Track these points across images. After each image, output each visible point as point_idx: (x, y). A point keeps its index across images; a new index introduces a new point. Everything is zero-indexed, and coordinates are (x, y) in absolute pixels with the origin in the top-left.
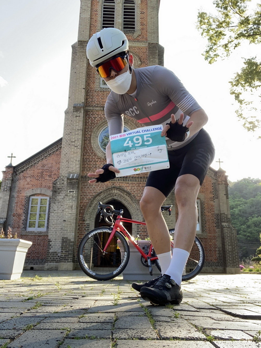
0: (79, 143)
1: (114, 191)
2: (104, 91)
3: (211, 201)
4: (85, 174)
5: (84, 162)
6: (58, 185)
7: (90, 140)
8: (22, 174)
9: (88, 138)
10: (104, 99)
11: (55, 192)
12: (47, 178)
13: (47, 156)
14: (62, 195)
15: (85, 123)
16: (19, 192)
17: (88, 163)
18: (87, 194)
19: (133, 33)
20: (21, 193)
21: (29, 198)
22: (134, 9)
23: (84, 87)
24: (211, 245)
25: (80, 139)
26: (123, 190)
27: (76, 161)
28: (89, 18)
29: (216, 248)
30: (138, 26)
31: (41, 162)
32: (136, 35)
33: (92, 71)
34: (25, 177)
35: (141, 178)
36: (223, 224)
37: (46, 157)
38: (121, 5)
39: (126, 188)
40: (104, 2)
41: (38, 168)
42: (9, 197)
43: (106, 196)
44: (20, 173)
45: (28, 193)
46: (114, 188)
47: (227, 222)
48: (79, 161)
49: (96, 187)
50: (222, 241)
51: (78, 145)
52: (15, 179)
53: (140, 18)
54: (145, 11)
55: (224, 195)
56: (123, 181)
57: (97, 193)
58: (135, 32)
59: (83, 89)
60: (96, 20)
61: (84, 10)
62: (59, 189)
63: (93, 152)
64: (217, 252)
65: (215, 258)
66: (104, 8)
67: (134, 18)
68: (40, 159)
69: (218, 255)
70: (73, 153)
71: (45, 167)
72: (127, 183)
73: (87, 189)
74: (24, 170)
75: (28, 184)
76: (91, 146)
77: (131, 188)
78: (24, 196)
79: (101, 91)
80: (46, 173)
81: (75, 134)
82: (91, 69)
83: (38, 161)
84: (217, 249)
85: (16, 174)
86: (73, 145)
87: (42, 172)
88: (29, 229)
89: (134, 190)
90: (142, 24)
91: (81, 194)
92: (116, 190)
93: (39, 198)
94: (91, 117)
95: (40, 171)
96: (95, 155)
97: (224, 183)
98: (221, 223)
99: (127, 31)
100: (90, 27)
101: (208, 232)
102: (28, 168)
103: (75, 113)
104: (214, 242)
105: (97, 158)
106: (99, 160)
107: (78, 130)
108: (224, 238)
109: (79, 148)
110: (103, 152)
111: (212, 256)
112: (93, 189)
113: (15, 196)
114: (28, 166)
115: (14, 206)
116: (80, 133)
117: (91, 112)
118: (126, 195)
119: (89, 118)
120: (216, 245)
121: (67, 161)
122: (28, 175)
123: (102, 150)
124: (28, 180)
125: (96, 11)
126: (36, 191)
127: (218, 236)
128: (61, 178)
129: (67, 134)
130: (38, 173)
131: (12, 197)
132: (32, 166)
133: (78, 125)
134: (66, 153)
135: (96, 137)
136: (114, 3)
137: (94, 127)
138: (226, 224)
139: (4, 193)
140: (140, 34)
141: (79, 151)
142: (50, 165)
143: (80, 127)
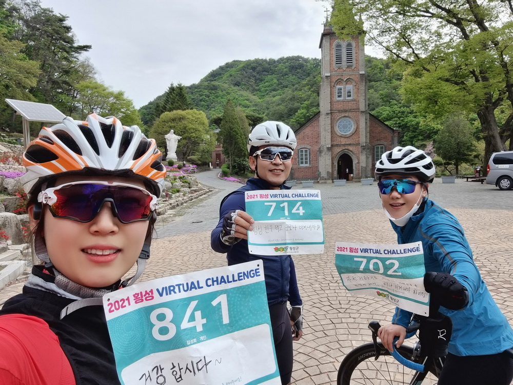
2: (338, 102)
4: (332, 144)
9: (333, 127)
10: (339, 106)
11: (320, 152)
12: (307, 139)
14: (324, 154)
15: (331, 120)
17: (333, 139)
18: (334, 152)
21: (299, 150)
22: (352, 51)
28: (329, 60)
30: (354, 62)
32: (353, 68)
35: (357, 144)
38: (345, 49)
39: (350, 149)
40: (336, 48)
41: (302, 134)
45: (299, 147)
46: (345, 149)
48: (330, 139)
51: (329, 131)
53: (356, 56)
54: (357, 51)
57: (338, 152)
58: (353, 65)
59: (329, 103)
60: (332, 60)
62: (322, 151)
63: (335, 133)
67: (352, 56)
70: (328, 135)
71: (305, 134)
73: (334, 150)
76: (334, 130)
77: (352, 148)
81: (328, 127)
86: (327, 131)
87: (304, 137)
88: (301, 165)
89: (354, 149)
90: (356, 60)
91: (332, 154)
93: (304, 150)
94: (333, 116)
97: (397, 136)
99: (349, 66)
103: (327, 116)
106: (338, 137)
107: (328, 124)
112: (336, 150)
117: (333, 113)
121: (324, 138)
125: (332, 54)
126: (302, 146)
128: (322, 146)
135: (336, 126)
136: (341, 47)
137: (335, 121)
140: (356, 67)
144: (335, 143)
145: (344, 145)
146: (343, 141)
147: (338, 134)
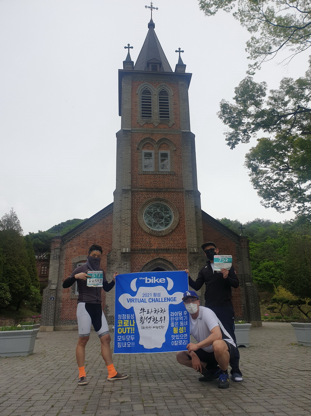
0: (129, 221)
1: (159, 261)
2: (146, 174)
3: (235, 263)
4: (133, 247)
5: (132, 236)
6: (111, 257)
7: (136, 217)
8: (69, 243)
9: (135, 215)
10: (147, 181)
11: (109, 263)
13: (91, 226)
14: (115, 266)
15: (132, 202)
16: (67, 259)
17: (136, 237)
18: (136, 264)
19: (168, 122)
20: (69, 261)
21: (76, 264)
22: (168, 100)
23: (130, 172)
24: (237, 302)
25: (129, 217)
26: (167, 260)
27: (127, 237)
28: (130, 109)
29: (242, 304)
30: (172, 116)
31: (86, 231)
32: (171, 123)
33: (135, 156)
34: (72, 246)
35: (181, 249)
36: (246, 283)
37: (89, 227)
39: (169, 258)
40: (142, 94)
41: (83, 237)
42: (58, 265)
43: (152, 266)
44: (67, 242)
45: (76, 260)
46: (159, 258)
47: (250, 282)
48: (129, 237)
49: (144, 258)
50: (246, 298)
51: (128, 223)
52: (63, 248)
53: (174, 109)
54: (177, 102)
55: (247, 257)
56: (166, 252)
57: (145, 263)
58: (170, 121)
59: (129, 173)
60: (136, 111)
61: (126, 101)
62: (112, 260)
63: (140, 228)
64: (242, 308)
65: (241, 313)
66: (142, 99)
67: (168, 109)
68: (85, 229)
69: (243, 311)
70: (125, 230)
71: (89, 236)
72: (169, 254)
73: (137, 260)
74: (71, 239)
75: (75, 252)
76: (138, 222)
77: (173, 258)
78: (72, 263)
79: (144, 174)
80: (90, 241)
81: (125, 213)
82: (134, 155)
83: (83, 231)
84: (242, 306)
85: (64, 244)
86: (124, 223)
87: (87, 241)
89: (175, 260)
90: (175, 114)
91: (131, 264)
92: (161, 260)
94: (136, 197)
95: (85, 239)
96: (142, 230)
97: (246, 247)
98: (245, 283)
99: (163, 121)
100: (132, 116)
101: (234, 291)
102: (74, 237)
103: (124, 195)
104: (239, 299)
105: (143, 233)
106: (145, 234)
107: (127, 209)
108: (248, 296)
109: (129, 226)
110: (148, 227)
111: (238, 312)
112: (141, 260)
113: (64, 263)
114: (74, 236)
115: (63, 272)
116: (129, 212)
117: (136, 192)
118: (169, 264)
119: (135, 198)
120: (241, 302)
121: (118, 236)
122: (74, 244)
123: (147, 226)
124: (75, 248)
125: (136, 102)
126: (82, 258)
127: (243, 294)
128: (114, 251)
129: (117, 212)
130: (83, 241)
131: (61, 264)
132: (77, 235)
133: (127, 205)
134: (117, 229)
135: (142, 214)
136: (151, 94)
137: (140, 206)
138: (249, 283)
139: (54, 261)
140: (174, 123)
141: (129, 228)
142: (94, 234)
143: (129, 207)
144: (139, 246)
145: (157, 251)
146: (155, 244)
147: (146, 230)
